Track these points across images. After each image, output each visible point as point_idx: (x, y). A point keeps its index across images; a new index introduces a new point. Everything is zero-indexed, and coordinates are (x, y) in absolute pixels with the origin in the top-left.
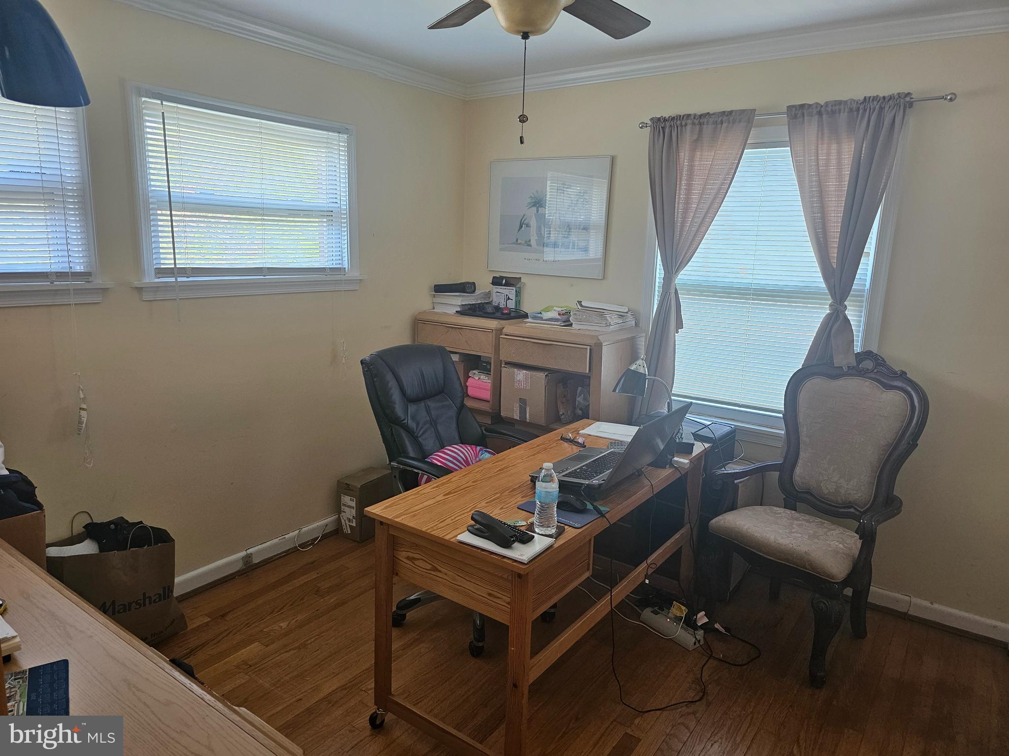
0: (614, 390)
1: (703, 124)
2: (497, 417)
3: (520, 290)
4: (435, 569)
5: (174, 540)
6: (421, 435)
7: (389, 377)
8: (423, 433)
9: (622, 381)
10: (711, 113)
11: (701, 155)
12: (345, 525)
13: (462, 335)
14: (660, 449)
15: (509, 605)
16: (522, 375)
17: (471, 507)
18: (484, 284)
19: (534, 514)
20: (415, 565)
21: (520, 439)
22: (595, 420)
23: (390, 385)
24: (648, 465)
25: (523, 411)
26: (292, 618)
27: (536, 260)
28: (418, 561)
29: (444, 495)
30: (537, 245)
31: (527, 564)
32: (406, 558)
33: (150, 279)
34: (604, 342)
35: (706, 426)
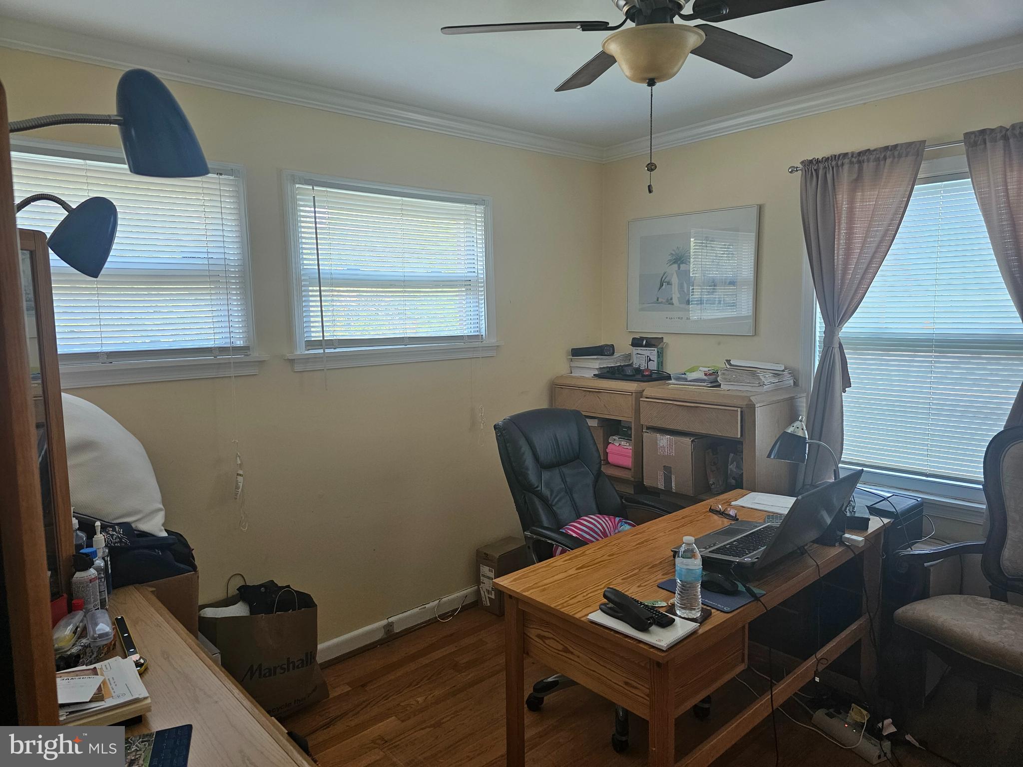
0: (769, 456)
1: (863, 162)
2: (640, 487)
3: (663, 351)
4: (566, 650)
5: (317, 605)
6: (557, 503)
7: (522, 442)
8: (558, 501)
9: (777, 446)
10: (872, 149)
11: (863, 195)
12: (484, 597)
13: (599, 398)
14: (827, 523)
15: (648, 697)
16: (665, 441)
17: (606, 583)
18: (623, 346)
19: (675, 593)
20: (547, 644)
21: (663, 510)
22: (749, 490)
23: (523, 449)
24: (812, 542)
25: (668, 480)
26: (429, 693)
27: (679, 318)
28: (549, 640)
29: (577, 569)
30: (680, 304)
31: (666, 651)
32: (536, 636)
33: (301, 351)
34: (757, 403)
35: (885, 499)
